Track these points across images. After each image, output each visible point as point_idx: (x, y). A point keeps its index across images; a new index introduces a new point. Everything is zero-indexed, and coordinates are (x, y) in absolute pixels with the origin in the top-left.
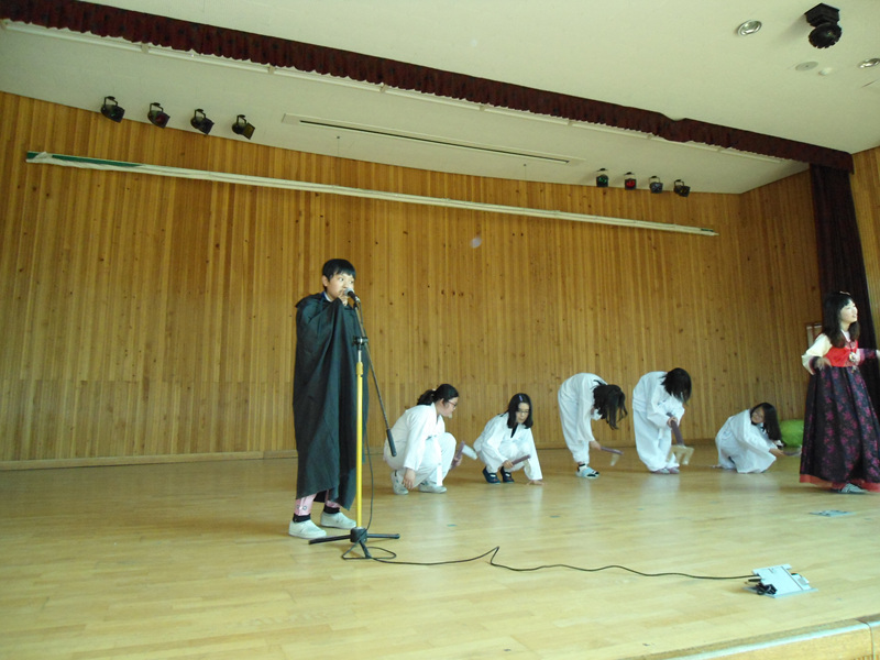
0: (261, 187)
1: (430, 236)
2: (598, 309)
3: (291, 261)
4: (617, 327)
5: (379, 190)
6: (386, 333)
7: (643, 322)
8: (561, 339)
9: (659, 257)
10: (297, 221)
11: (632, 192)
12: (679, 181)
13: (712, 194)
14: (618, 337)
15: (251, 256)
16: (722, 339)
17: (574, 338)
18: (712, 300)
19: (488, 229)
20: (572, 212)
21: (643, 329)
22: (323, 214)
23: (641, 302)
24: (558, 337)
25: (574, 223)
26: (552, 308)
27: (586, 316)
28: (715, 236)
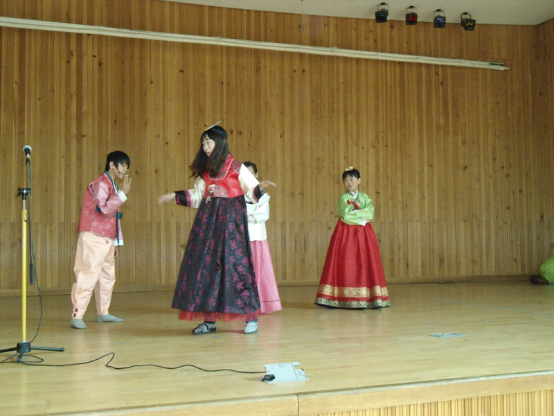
0: (30, 30)
1: (208, 72)
2: (380, 146)
3: (63, 104)
4: (399, 165)
5: (153, 30)
6: (161, 172)
7: (426, 160)
9: (445, 93)
10: (68, 62)
11: (413, 27)
12: (466, 13)
13: (507, 26)
14: (399, 175)
15: (22, 98)
16: (507, 176)
18: (499, 136)
19: (268, 65)
20: (357, 49)
21: (426, 168)
22: (96, 54)
23: (425, 139)
24: (339, 175)
25: (358, 60)
26: (333, 145)
27: (367, 153)
28: (505, 70)
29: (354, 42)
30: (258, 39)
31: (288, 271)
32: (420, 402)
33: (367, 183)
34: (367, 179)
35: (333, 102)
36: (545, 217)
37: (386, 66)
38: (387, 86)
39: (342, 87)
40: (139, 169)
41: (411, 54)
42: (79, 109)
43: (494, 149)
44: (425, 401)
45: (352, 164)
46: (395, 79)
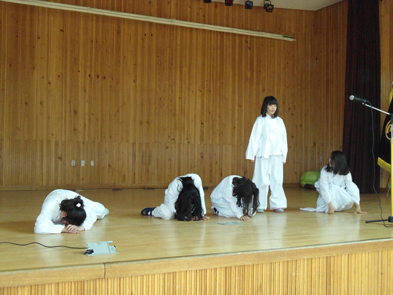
1: (81, 34)
2: (205, 91)
4: (218, 105)
6: (45, 104)
7: (237, 101)
8: (177, 112)
9: (252, 55)
11: (231, 7)
13: (296, 10)
14: (218, 111)
16: (292, 115)
17: (186, 113)
18: (288, 87)
19: (126, 29)
20: (191, 21)
21: (237, 107)
23: (237, 87)
24: (175, 110)
25: (191, 29)
26: (172, 89)
27: (196, 96)
28: (293, 41)
29: (189, 16)
30: (119, 10)
31: (137, 177)
32: (194, 269)
33: (195, 117)
34: (195, 113)
35: (172, 58)
36: (316, 144)
37: (211, 34)
38: (211, 49)
39: (179, 47)
40: (28, 101)
41: (229, 27)
43: (284, 96)
44: (198, 268)
45: (185, 103)
46: (217, 43)
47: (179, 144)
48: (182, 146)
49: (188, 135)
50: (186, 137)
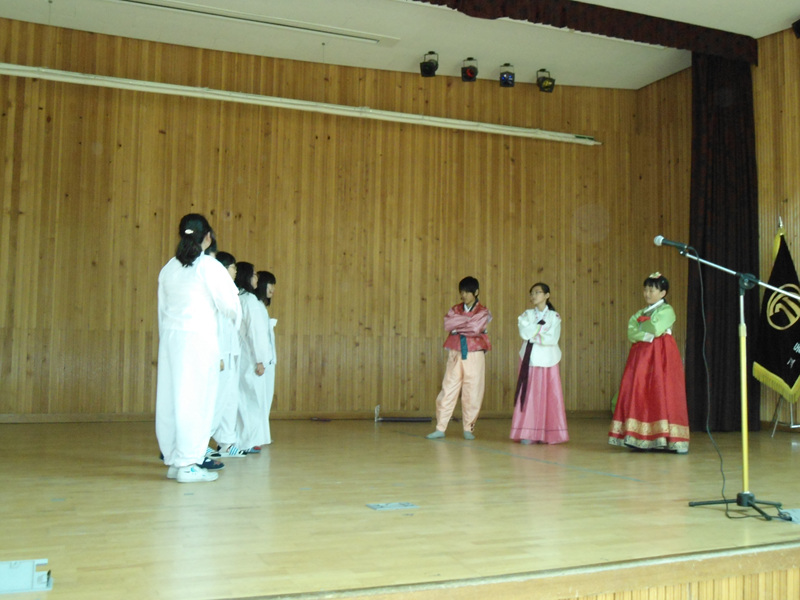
1: (198, 136)
2: (429, 239)
5: (126, 76)
6: (128, 264)
7: (489, 258)
8: (376, 278)
9: (517, 172)
10: (4, 115)
12: (543, 70)
13: (600, 89)
14: (453, 276)
16: (595, 282)
17: (393, 279)
18: (586, 231)
19: (281, 128)
20: (402, 111)
21: (488, 268)
22: (43, 104)
23: (488, 231)
24: (372, 275)
25: (403, 126)
27: (411, 248)
28: (595, 145)
29: (398, 102)
30: (268, 93)
31: (299, 399)
33: (410, 287)
34: (410, 281)
35: (367, 180)
37: (440, 134)
38: (439, 161)
39: (379, 160)
40: (97, 260)
41: (473, 121)
42: (16, 176)
43: (579, 246)
45: (390, 262)
46: (451, 152)
47: (380, 339)
48: (385, 339)
49: (397, 319)
50: (392, 325)
